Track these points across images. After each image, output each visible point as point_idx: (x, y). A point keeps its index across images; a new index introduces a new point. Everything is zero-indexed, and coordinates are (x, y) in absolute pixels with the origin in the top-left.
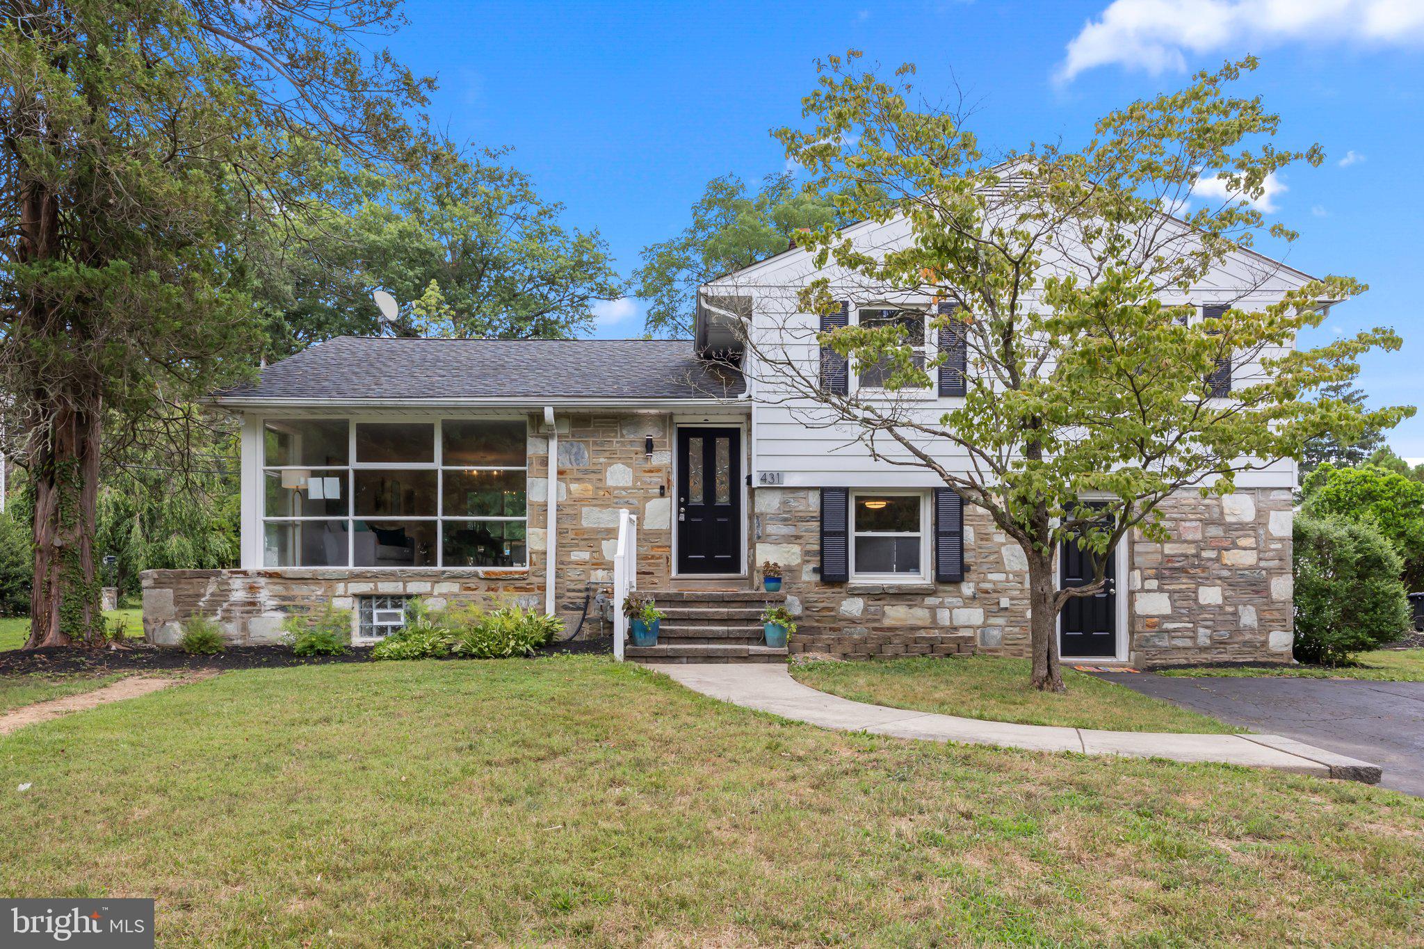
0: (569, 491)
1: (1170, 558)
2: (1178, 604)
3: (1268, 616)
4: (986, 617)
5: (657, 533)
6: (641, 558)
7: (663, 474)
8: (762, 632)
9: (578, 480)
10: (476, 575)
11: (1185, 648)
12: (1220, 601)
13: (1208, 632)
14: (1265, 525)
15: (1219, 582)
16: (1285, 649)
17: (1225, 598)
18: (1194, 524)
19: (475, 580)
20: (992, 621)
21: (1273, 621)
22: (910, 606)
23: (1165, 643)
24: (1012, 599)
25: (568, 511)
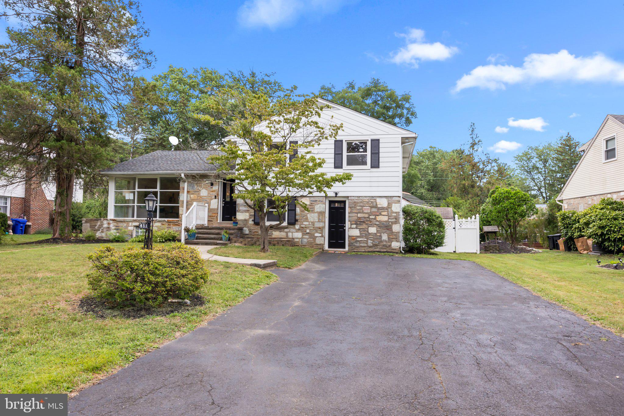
0: (190, 197)
1: (360, 218)
2: (362, 232)
3: (391, 237)
4: (303, 235)
5: (214, 209)
6: (209, 216)
7: (216, 192)
8: (222, 237)
9: (193, 194)
10: (165, 221)
11: (364, 246)
12: (375, 232)
13: (372, 241)
14: (391, 208)
15: (375, 226)
16: (397, 248)
17: (377, 231)
18: (367, 207)
19: (165, 222)
20: (305, 236)
21: (393, 238)
22: (280, 232)
23: (358, 245)
24: (310, 230)
25: (190, 203)
